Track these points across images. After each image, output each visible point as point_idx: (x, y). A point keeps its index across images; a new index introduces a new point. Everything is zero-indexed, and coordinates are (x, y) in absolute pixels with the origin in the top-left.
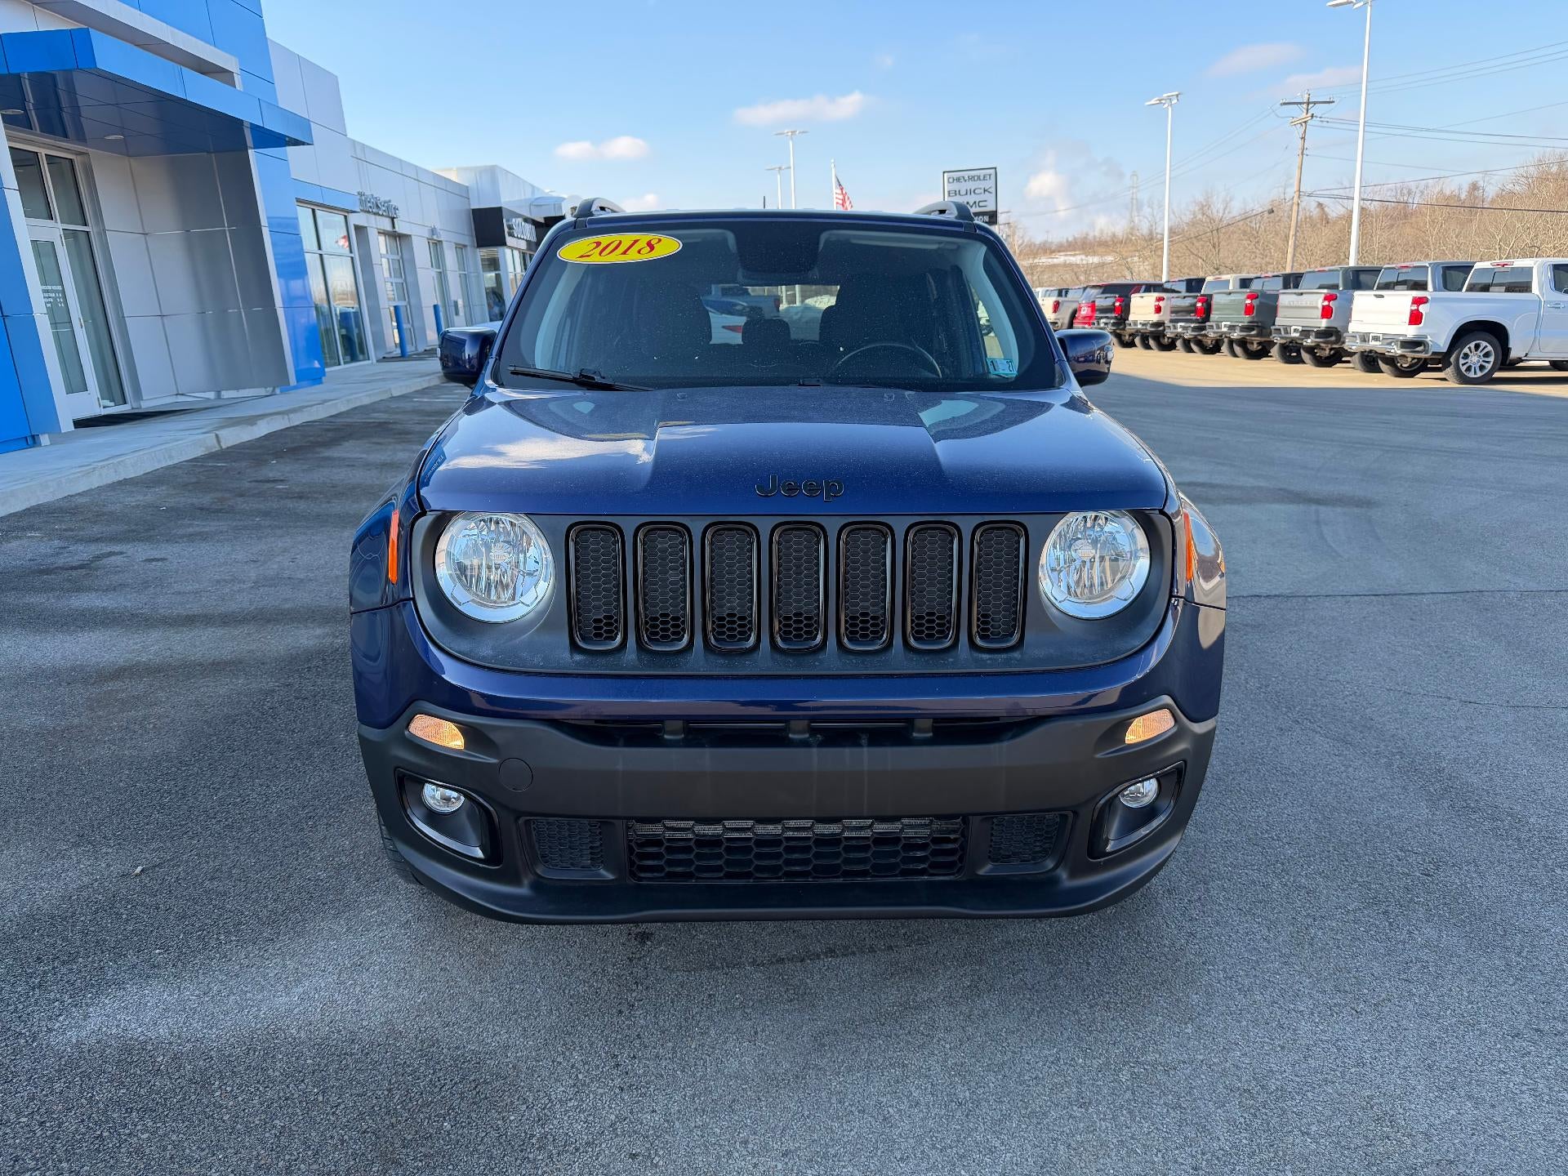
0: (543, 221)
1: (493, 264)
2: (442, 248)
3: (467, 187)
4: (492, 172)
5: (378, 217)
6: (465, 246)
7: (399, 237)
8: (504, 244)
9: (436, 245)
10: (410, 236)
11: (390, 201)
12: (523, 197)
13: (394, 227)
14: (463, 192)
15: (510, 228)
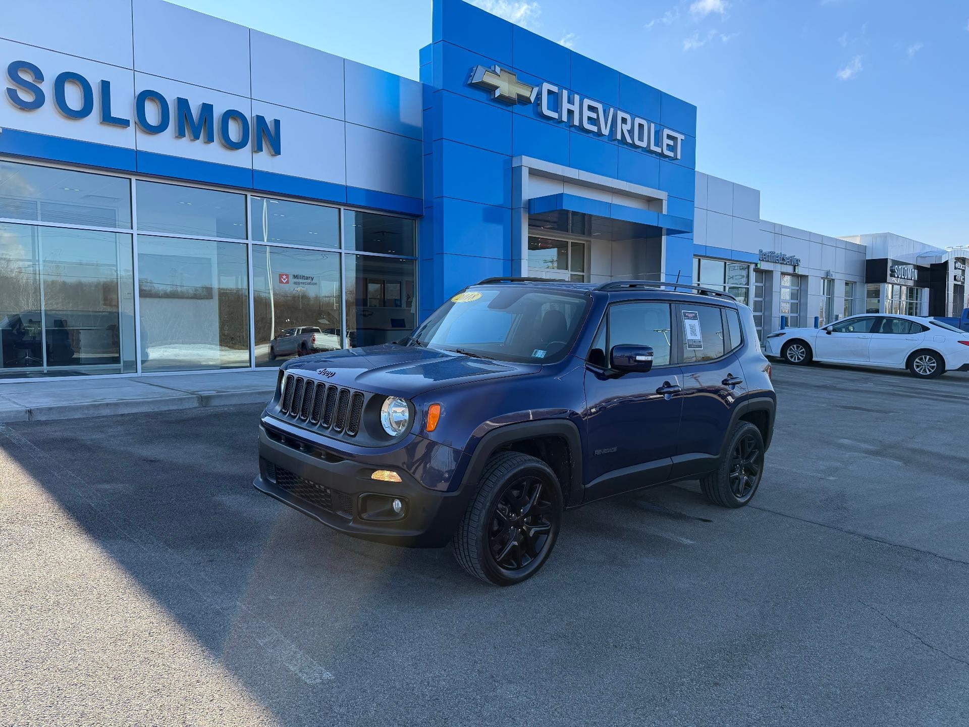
0: (929, 267)
1: (876, 294)
2: (834, 282)
3: (866, 246)
4: (886, 237)
5: (783, 265)
6: (855, 282)
7: (801, 277)
8: (885, 281)
9: (830, 282)
10: (807, 276)
11: (794, 256)
12: (911, 252)
13: (795, 271)
14: (862, 249)
15: (893, 271)
